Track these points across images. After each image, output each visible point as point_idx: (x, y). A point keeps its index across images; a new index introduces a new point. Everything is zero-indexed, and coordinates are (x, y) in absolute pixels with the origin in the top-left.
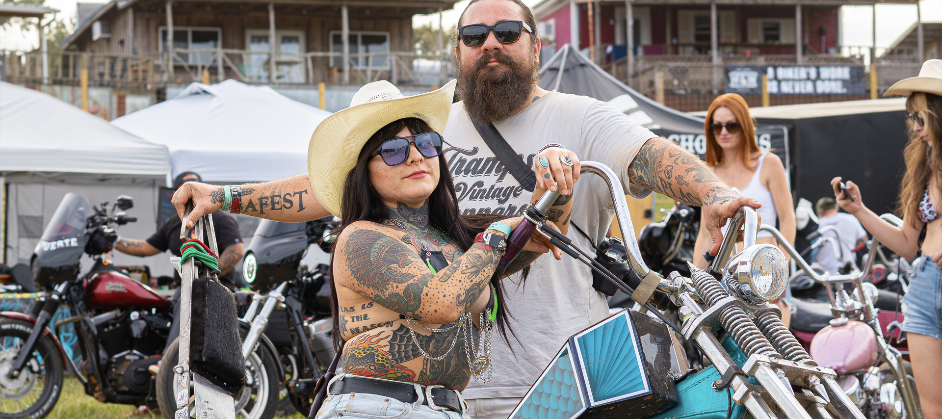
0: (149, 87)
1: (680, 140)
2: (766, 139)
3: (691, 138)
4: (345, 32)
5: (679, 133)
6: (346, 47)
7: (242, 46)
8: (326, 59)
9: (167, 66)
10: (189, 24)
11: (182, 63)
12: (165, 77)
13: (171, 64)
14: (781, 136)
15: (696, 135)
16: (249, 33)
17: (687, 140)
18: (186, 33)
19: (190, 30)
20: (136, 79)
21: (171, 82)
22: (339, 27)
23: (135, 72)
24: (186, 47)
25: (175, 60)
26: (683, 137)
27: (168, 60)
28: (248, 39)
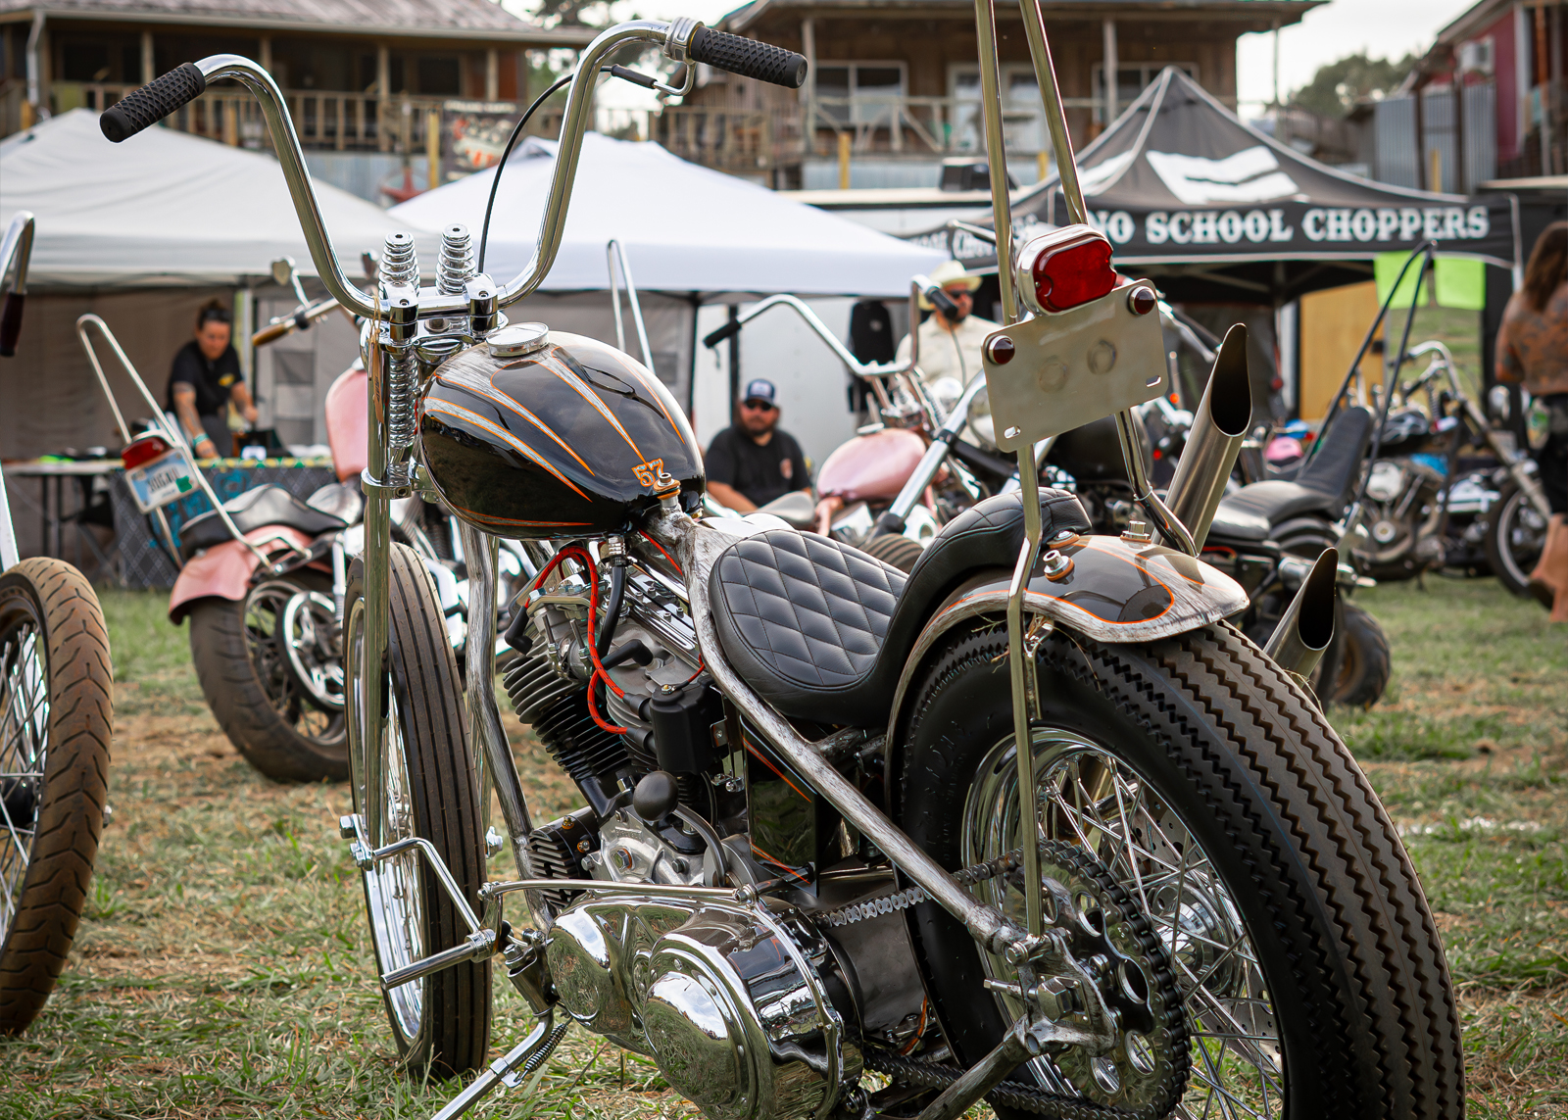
0: (762, 162)
1: (1327, 219)
2: (1478, 216)
3: (1345, 215)
4: (1111, 65)
5: (1325, 208)
6: (1112, 91)
7: (942, 91)
8: (1088, 112)
9: (805, 127)
10: (851, 55)
11: (833, 122)
12: (800, 146)
13: (811, 124)
14: (1507, 211)
15: (1354, 211)
16: (954, 70)
17: (1339, 219)
18: (844, 72)
19: (853, 66)
20: (741, 149)
21: (809, 153)
22: (1100, 57)
23: (740, 137)
24: (846, 95)
25: (818, 117)
26: (1332, 214)
27: (806, 117)
28: (952, 79)
